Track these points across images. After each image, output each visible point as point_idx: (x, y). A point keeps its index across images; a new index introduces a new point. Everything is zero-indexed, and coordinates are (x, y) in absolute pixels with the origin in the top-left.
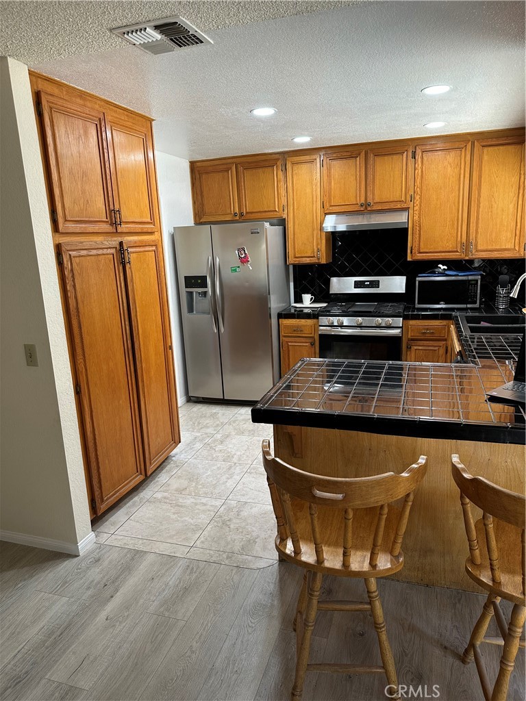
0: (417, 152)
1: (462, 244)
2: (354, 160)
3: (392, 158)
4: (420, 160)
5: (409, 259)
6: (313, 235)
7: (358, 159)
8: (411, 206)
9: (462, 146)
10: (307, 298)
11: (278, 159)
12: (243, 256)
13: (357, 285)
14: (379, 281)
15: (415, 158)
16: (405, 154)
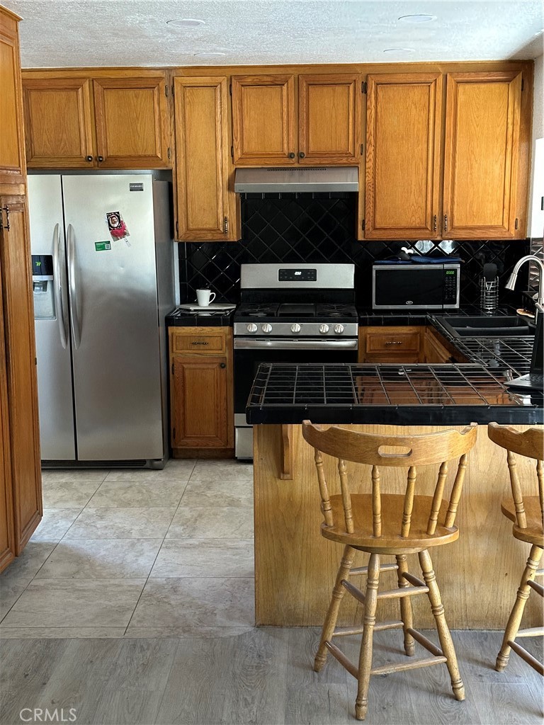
0: (369, 85)
1: (433, 218)
2: (278, 88)
3: (334, 91)
4: (373, 95)
5: (360, 238)
6: (217, 196)
7: (285, 88)
8: (361, 160)
9: (431, 80)
10: (205, 297)
11: (161, 78)
12: (116, 225)
13: (285, 275)
14: (315, 270)
15: (366, 92)
16: (352, 87)
